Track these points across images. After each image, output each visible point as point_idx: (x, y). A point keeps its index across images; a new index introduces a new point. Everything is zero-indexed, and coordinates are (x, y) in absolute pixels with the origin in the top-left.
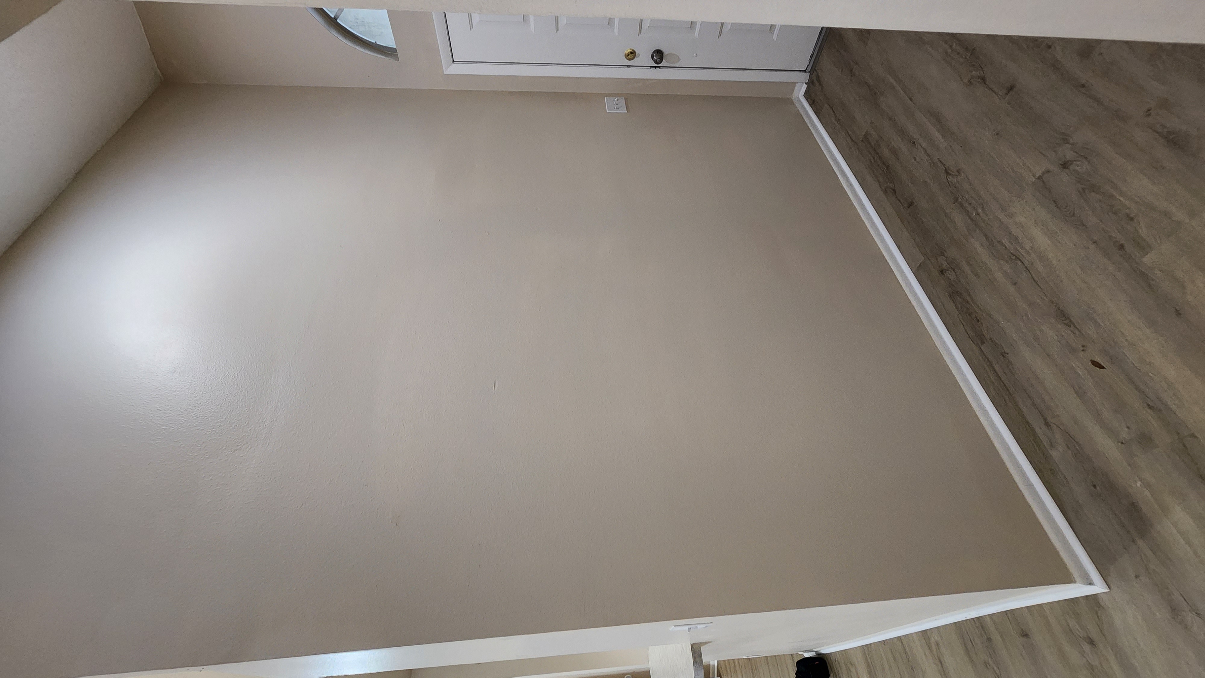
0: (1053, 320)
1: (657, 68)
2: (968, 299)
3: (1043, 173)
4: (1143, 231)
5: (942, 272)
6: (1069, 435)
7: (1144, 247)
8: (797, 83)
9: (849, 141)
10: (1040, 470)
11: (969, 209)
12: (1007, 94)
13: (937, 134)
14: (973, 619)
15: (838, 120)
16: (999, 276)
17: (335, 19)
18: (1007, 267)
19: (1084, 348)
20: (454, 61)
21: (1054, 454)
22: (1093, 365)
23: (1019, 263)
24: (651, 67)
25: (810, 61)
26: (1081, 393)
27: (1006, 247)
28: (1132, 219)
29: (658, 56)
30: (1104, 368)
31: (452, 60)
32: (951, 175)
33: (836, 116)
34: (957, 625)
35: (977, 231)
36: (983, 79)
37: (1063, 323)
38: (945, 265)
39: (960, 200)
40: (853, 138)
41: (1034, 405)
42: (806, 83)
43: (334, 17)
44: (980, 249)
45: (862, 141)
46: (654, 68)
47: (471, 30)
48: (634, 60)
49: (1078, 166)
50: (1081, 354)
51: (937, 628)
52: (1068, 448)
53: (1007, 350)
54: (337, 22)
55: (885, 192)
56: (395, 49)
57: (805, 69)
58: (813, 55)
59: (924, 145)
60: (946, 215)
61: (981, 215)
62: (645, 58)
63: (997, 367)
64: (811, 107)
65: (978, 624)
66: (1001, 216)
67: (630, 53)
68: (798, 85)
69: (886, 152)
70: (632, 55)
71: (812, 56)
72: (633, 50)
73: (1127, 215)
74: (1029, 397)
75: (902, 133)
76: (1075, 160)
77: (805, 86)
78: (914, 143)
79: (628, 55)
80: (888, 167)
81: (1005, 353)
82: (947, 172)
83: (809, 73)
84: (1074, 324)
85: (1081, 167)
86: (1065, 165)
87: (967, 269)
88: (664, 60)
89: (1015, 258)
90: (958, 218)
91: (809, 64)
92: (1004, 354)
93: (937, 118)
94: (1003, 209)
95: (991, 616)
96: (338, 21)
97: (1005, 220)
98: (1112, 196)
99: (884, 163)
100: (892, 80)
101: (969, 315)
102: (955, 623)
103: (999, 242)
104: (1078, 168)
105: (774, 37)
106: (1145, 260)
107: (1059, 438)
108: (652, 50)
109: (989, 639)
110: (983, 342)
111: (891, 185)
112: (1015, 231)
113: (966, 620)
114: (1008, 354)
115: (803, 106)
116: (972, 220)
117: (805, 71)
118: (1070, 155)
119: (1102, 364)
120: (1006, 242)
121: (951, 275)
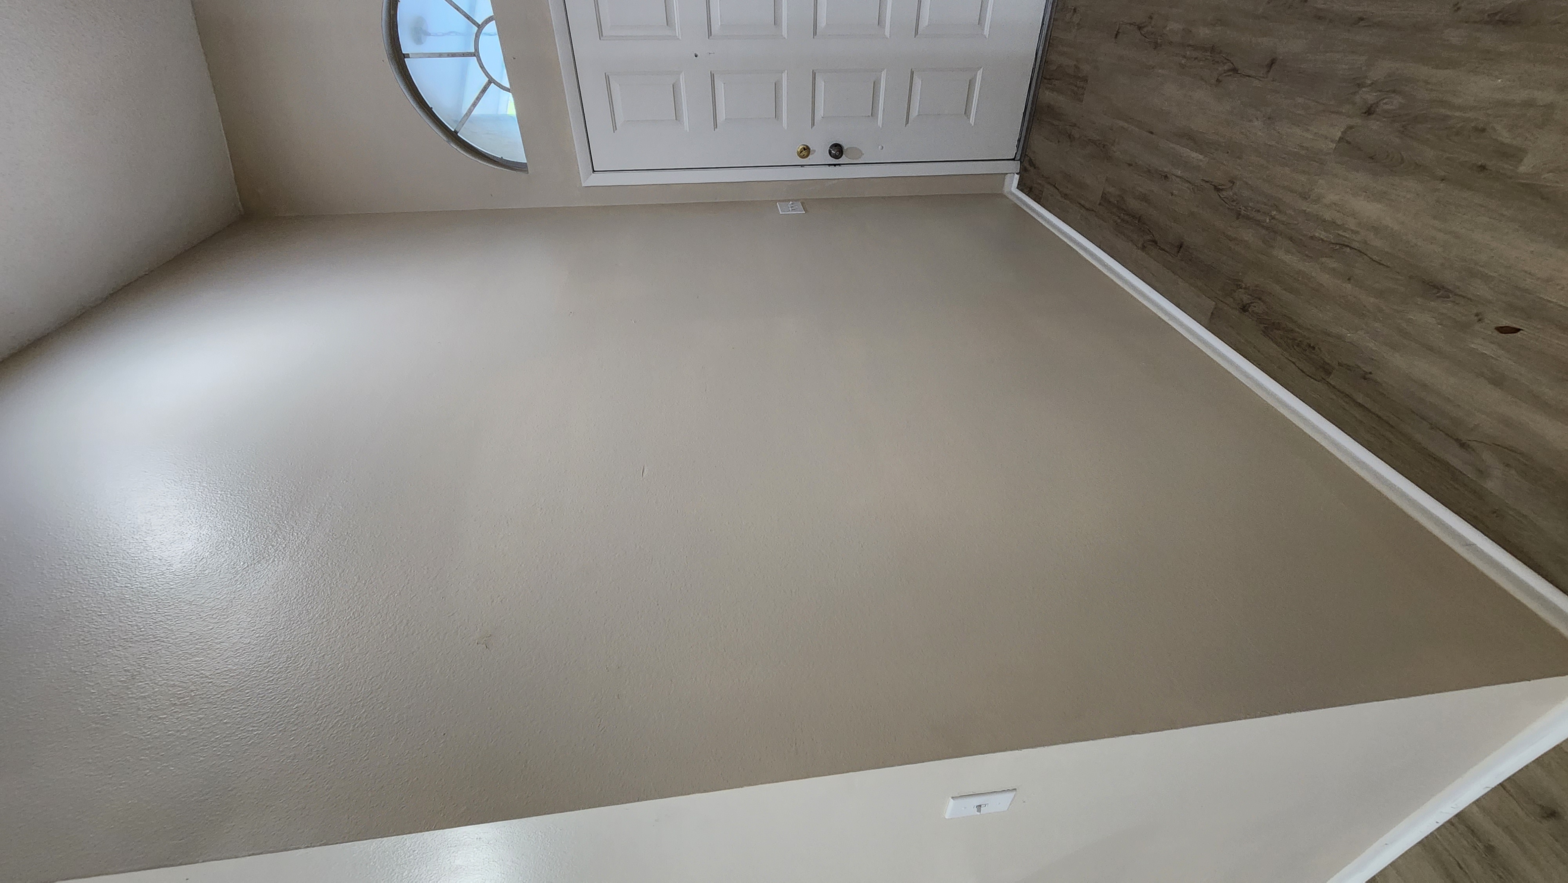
0: (1420, 300)
1: (837, 166)
2: (1290, 325)
3: (1344, 133)
4: (1505, 136)
5: (1244, 309)
6: (1502, 447)
7: (1513, 154)
8: (1007, 174)
9: (1083, 211)
10: (1476, 517)
11: (1259, 217)
12: (1269, 71)
13: (1194, 155)
14: (1450, 822)
15: (1065, 196)
16: (1325, 279)
17: (456, 132)
18: (1332, 264)
19: (1480, 317)
20: (594, 171)
21: (1492, 485)
22: (1502, 333)
23: (1348, 250)
24: (829, 165)
25: (1018, 147)
26: (1498, 381)
27: (1322, 240)
28: (1483, 130)
29: (837, 150)
30: (1519, 330)
31: (591, 170)
32: (1222, 190)
33: (1060, 192)
34: (1427, 844)
35: (1279, 238)
36: (1235, 70)
37: (1438, 297)
38: (1246, 299)
39: (1243, 212)
40: (1087, 206)
41: (1434, 427)
42: (1017, 173)
43: (455, 130)
44: (1287, 258)
45: (1100, 204)
46: (833, 166)
47: (614, 132)
48: (809, 157)
49: (1386, 104)
50: (1477, 327)
51: (1393, 864)
52: (1507, 465)
53: (1367, 369)
54: (458, 136)
55: (1144, 248)
56: (526, 163)
57: (1013, 157)
58: (1020, 139)
59: (1179, 173)
60: (1231, 239)
61: (1277, 217)
62: (821, 154)
63: (1360, 399)
64: (1029, 196)
65: (1462, 828)
66: (1304, 206)
67: (803, 149)
68: (1008, 177)
69: (1133, 204)
70: (806, 151)
71: (1019, 141)
72: (807, 146)
73: (1476, 129)
74: (1423, 418)
75: (1150, 172)
76: (1380, 101)
77: (1017, 177)
78: (1166, 177)
79: (801, 152)
80: (1140, 219)
81: (1366, 373)
82: (1217, 189)
83: (1019, 162)
84: (1451, 292)
85: (1394, 103)
86: (1369, 112)
87: (1277, 288)
88: (844, 155)
89: (1340, 247)
90: (1248, 235)
91: (1017, 151)
92: (1365, 377)
93: (1190, 138)
94: (1304, 197)
95: (1477, 802)
96: (458, 134)
97: (1312, 208)
98: (1446, 118)
99: (1134, 217)
100: (1121, 123)
101: (1298, 346)
102: (1419, 843)
103: (1312, 238)
104: (1386, 107)
105: (971, 122)
106: (1522, 169)
107: (1488, 457)
108: (829, 145)
109: (1490, 849)
110: (1328, 373)
111: (1149, 237)
112: (1328, 215)
113: (1438, 829)
114: (1371, 373)
115: (1018, 198)
116: (1267, 228)
117: (1013, 159)
118: (1371, 97)
119: (1514, 326)
120: (1320, 234)
121: (1258, 308)
